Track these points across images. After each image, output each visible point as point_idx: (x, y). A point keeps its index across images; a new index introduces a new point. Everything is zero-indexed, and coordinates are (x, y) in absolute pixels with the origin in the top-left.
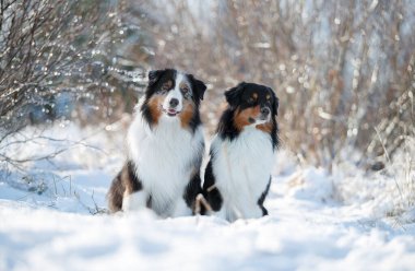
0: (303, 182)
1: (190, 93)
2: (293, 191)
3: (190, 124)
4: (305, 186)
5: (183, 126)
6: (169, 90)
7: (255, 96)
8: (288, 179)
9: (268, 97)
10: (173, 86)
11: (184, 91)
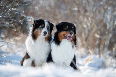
0: (91, 60)
1: (49, 29)
2: (87, 64)
3: (48, 40)
4: (92, 62)
5: (46, 40)
6: (43, 28)
7: (68, 27)
8: (85, 59)
9: (72, 28)
10: (44, 27)
11: (48, 28)
